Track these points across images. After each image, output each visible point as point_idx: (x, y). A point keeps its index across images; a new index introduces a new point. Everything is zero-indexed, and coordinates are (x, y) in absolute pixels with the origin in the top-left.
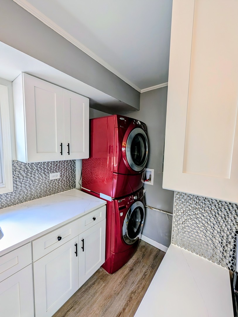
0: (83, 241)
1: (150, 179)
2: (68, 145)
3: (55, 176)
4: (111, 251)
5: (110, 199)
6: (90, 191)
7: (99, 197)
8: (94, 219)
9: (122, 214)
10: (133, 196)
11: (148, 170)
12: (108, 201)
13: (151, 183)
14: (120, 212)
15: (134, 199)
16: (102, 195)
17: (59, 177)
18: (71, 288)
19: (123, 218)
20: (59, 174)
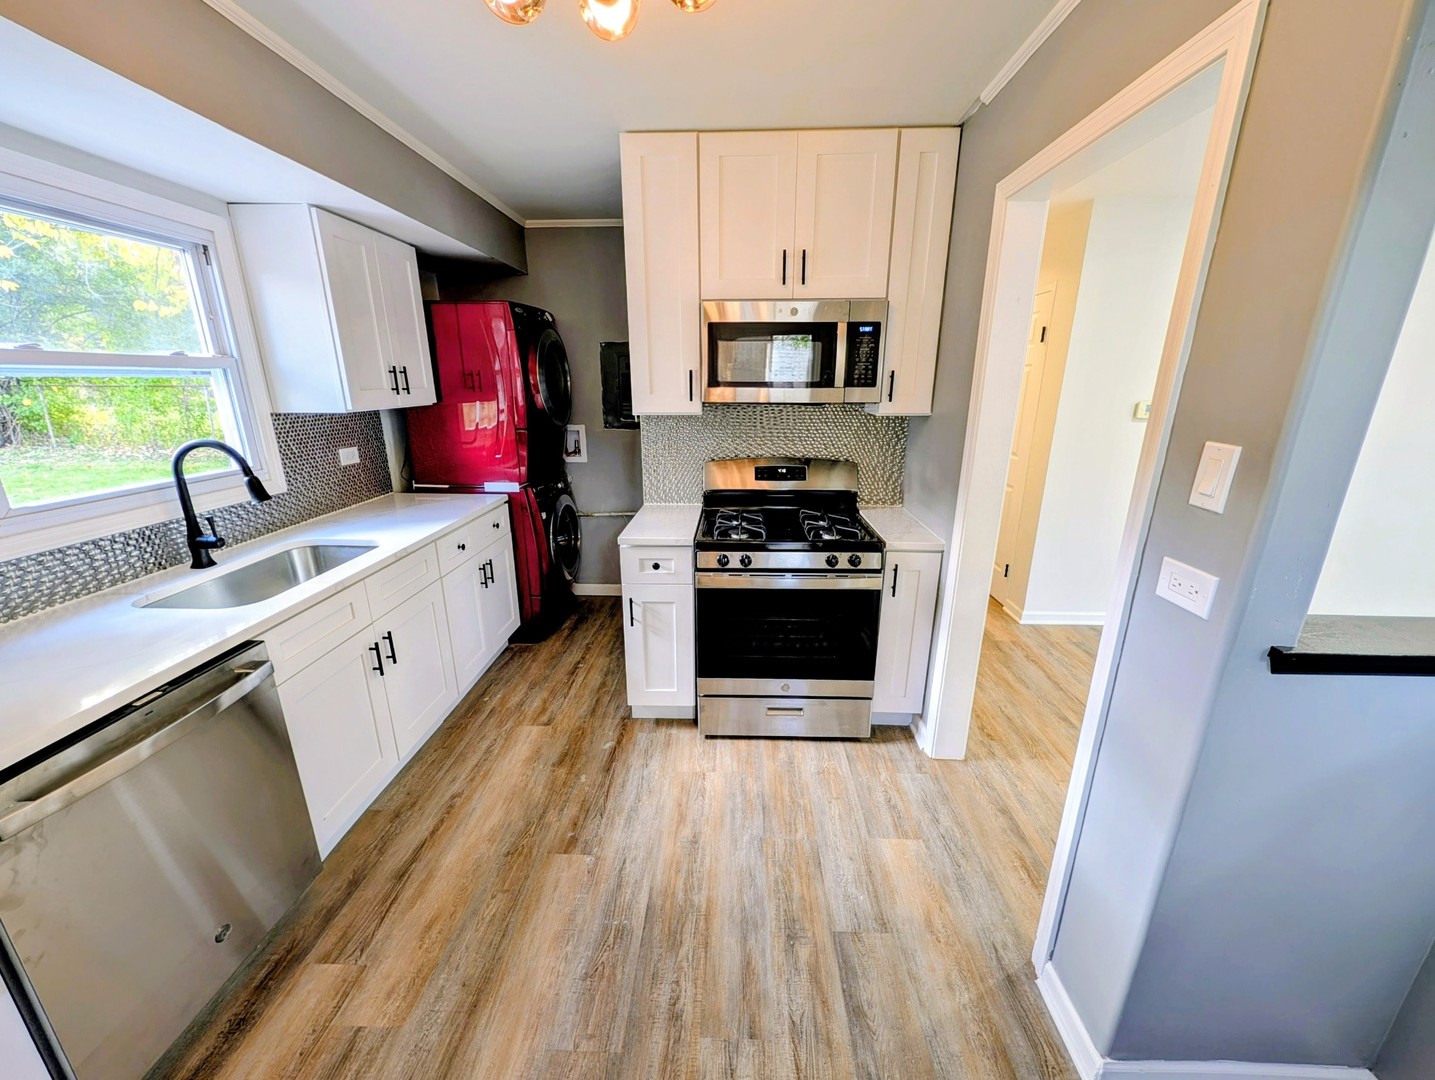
0: (491, 564)
1: (577, 451)
2: (405, 372)
3: (350, 456)
4: (531, 596)
5: (515, 487)
6: (447, 486)
7: (482, 492)
8: (497, 526)
9: (544, 515)
10: (554, 482)
11: (571, 427)
12: (510, 495)
13: (583, 458)
14: (542, 511)
15: (558, 490)
16: (489, 486)
18: (484, 649)
19: (546, 523)
20: (355, 450)
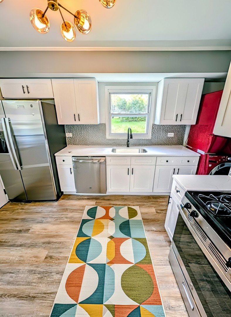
0: (179, 169)
2: (181, 116)
3: (171, 135)
5: (203, 153)
6: (191, 148)
7: (196, 152)
8: (188, 161)
9: (210, 165)
10: (227, 157)
12: (202, 155)
15: (228, 160)
16: (199, 151)
17: (173, 136)
20: (173, 134)
